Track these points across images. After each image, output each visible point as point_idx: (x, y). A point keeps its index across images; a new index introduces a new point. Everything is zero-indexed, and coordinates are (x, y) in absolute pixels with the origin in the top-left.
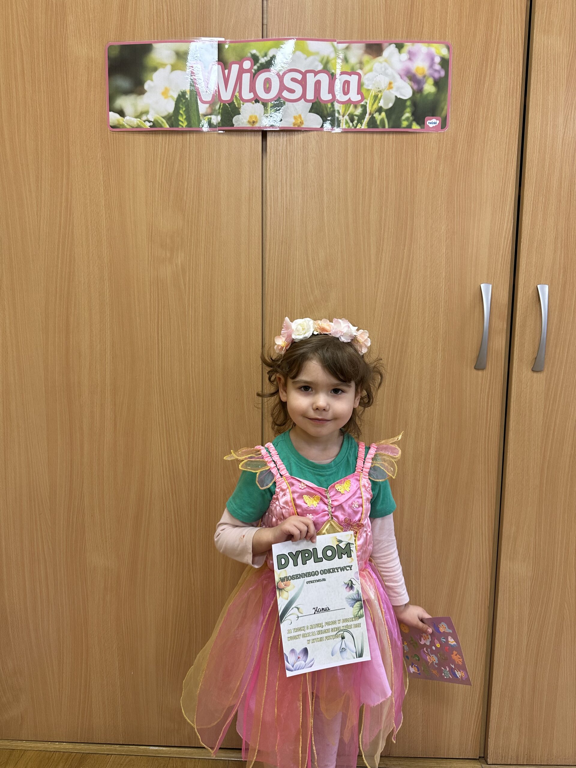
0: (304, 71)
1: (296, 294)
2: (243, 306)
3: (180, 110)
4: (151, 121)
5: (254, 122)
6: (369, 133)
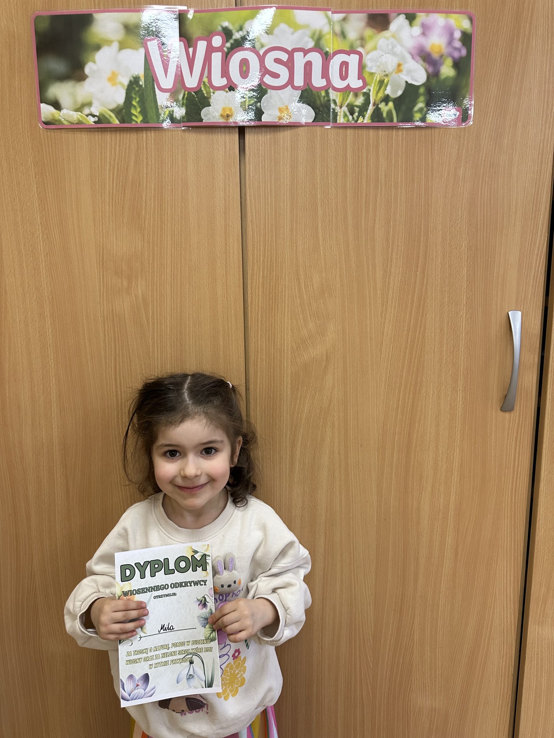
0: (290, 50)
1: (286, 328)
2: (221, 343)
3: (132, 100)
4: (96, 116)
5: (228, 116)
6: (373, 129)
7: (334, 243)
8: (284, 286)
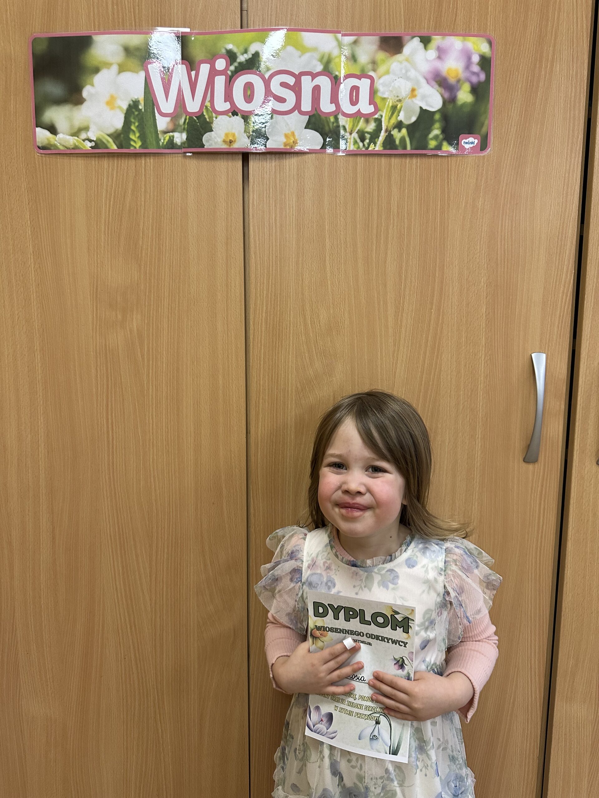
0: (297, 74)
1: (290, 367)
2: (221, 382)
3: (131, 125)
4: (93, 141)
5: (231, 142)
6: (385, 156)
7: (343, 277)
8: (288, 323)
